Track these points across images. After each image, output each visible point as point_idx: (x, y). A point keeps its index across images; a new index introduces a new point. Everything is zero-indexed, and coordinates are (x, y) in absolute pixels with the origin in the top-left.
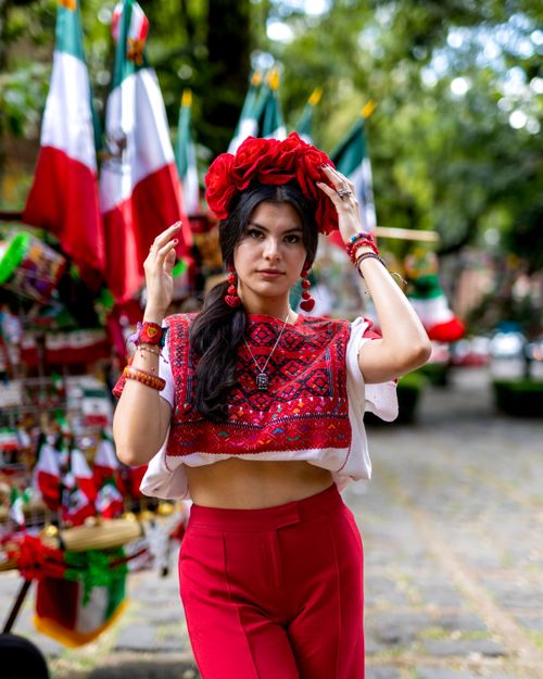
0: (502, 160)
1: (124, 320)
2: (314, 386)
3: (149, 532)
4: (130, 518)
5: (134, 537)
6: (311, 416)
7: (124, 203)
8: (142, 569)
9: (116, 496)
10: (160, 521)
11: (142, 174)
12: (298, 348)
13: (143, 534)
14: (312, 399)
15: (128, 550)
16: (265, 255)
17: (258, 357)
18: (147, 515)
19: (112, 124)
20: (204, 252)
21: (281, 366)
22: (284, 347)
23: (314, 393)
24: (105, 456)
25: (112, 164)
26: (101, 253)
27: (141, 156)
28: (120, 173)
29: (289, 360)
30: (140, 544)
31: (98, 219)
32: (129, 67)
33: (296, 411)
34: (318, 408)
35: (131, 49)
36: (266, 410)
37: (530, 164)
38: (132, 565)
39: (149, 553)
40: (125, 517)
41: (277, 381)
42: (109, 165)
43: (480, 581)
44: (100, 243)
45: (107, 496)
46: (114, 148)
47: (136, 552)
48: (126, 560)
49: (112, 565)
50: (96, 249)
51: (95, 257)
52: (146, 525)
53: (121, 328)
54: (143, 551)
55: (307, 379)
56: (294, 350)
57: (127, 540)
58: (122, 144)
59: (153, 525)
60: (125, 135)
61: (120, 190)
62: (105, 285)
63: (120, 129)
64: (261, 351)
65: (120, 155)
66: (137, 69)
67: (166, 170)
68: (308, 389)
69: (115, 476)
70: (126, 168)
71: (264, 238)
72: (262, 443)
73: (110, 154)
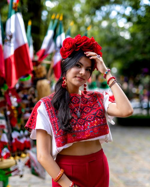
0: (119, 47)
1: (10, 94)
2: (99, 115)
3: (18, 163)
4: (12, 158)
5: (14, 165)
6: (100, 125)
7: (12, 56)
8: (16, 175)
9: (8, 151)
10: (22, 160)
11: (17, 47)
12: (87, 102)
13: (16, 164)
14: (99, 120)
15: (12, 169)
16: (80, 73)
17: (76, 107)
18: (17, 158)
19: (8, 30)
20: (36, 72)
21: (83, 109)
22: (82, 103)
23: (99, 118)
24: (4, 138)
25: (8, 43)
26: (4, 72)
27: (17, 41)
28: (10, 46)
29: (85, 107)
30: (15, 167)
31: (3, 61)
32: (13, 11)
33: (95, 124)
34: (101, 122)
35: (14, 6)
36: (84, 124)
37: (128, 48)
38: (13, 174)
39: (18, 170)
40: (10, 158)
41: (83, 114)
42: (6, 43)
43: (118, 177)
44: (3, 69)
45: (5, 151)
46: (8, 38)
47: (14, 170)
48: (11, 172)
49: (6, 174)
50: (3, 71)
51: (2, 73)
52: (17, 161)
53: (9, 97)
54: (16, 169)
55: (96, 114)
56: (85, 103)
57: (11, 166)
58: (11, 37)
59: (19, 161)
60: (12, 34)
61: (10, 52)
62: (5, 82)
63: (10, 32)
64: (76, 105)
65: (10, 40)
66: (16, 12)
67: (25, 46)
68: (97, 117)
69: (8, 145)
70: (12, 44)
71: (81, 67)
72: (87, 136)
73: (7, 40)
